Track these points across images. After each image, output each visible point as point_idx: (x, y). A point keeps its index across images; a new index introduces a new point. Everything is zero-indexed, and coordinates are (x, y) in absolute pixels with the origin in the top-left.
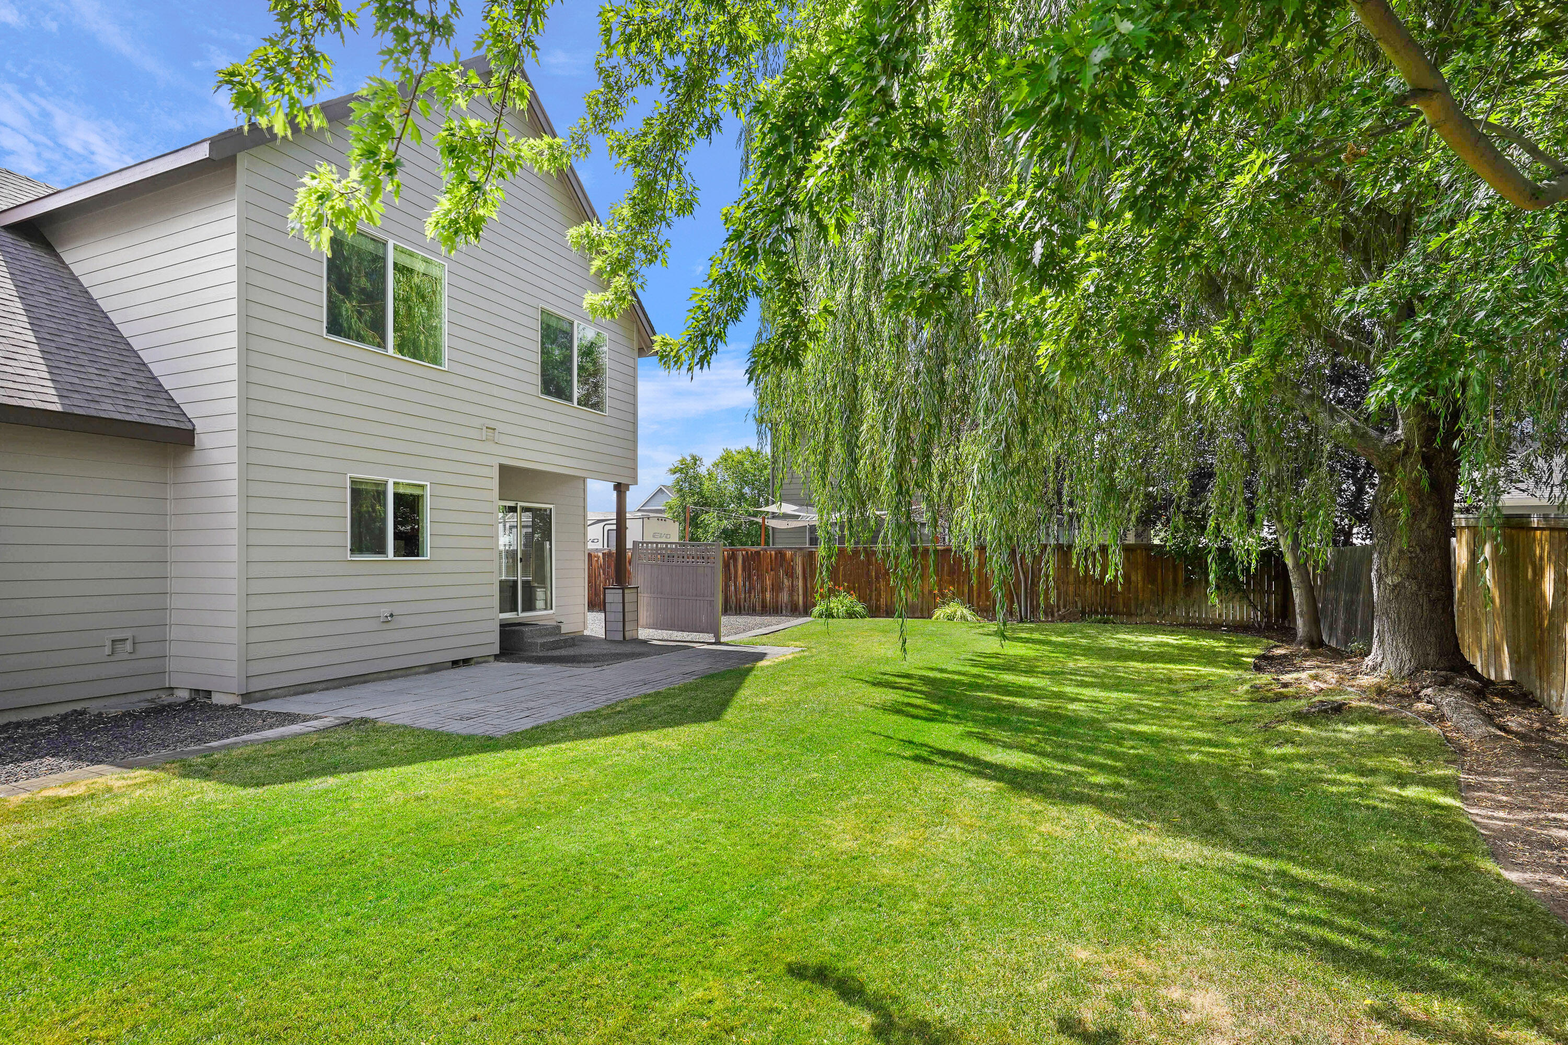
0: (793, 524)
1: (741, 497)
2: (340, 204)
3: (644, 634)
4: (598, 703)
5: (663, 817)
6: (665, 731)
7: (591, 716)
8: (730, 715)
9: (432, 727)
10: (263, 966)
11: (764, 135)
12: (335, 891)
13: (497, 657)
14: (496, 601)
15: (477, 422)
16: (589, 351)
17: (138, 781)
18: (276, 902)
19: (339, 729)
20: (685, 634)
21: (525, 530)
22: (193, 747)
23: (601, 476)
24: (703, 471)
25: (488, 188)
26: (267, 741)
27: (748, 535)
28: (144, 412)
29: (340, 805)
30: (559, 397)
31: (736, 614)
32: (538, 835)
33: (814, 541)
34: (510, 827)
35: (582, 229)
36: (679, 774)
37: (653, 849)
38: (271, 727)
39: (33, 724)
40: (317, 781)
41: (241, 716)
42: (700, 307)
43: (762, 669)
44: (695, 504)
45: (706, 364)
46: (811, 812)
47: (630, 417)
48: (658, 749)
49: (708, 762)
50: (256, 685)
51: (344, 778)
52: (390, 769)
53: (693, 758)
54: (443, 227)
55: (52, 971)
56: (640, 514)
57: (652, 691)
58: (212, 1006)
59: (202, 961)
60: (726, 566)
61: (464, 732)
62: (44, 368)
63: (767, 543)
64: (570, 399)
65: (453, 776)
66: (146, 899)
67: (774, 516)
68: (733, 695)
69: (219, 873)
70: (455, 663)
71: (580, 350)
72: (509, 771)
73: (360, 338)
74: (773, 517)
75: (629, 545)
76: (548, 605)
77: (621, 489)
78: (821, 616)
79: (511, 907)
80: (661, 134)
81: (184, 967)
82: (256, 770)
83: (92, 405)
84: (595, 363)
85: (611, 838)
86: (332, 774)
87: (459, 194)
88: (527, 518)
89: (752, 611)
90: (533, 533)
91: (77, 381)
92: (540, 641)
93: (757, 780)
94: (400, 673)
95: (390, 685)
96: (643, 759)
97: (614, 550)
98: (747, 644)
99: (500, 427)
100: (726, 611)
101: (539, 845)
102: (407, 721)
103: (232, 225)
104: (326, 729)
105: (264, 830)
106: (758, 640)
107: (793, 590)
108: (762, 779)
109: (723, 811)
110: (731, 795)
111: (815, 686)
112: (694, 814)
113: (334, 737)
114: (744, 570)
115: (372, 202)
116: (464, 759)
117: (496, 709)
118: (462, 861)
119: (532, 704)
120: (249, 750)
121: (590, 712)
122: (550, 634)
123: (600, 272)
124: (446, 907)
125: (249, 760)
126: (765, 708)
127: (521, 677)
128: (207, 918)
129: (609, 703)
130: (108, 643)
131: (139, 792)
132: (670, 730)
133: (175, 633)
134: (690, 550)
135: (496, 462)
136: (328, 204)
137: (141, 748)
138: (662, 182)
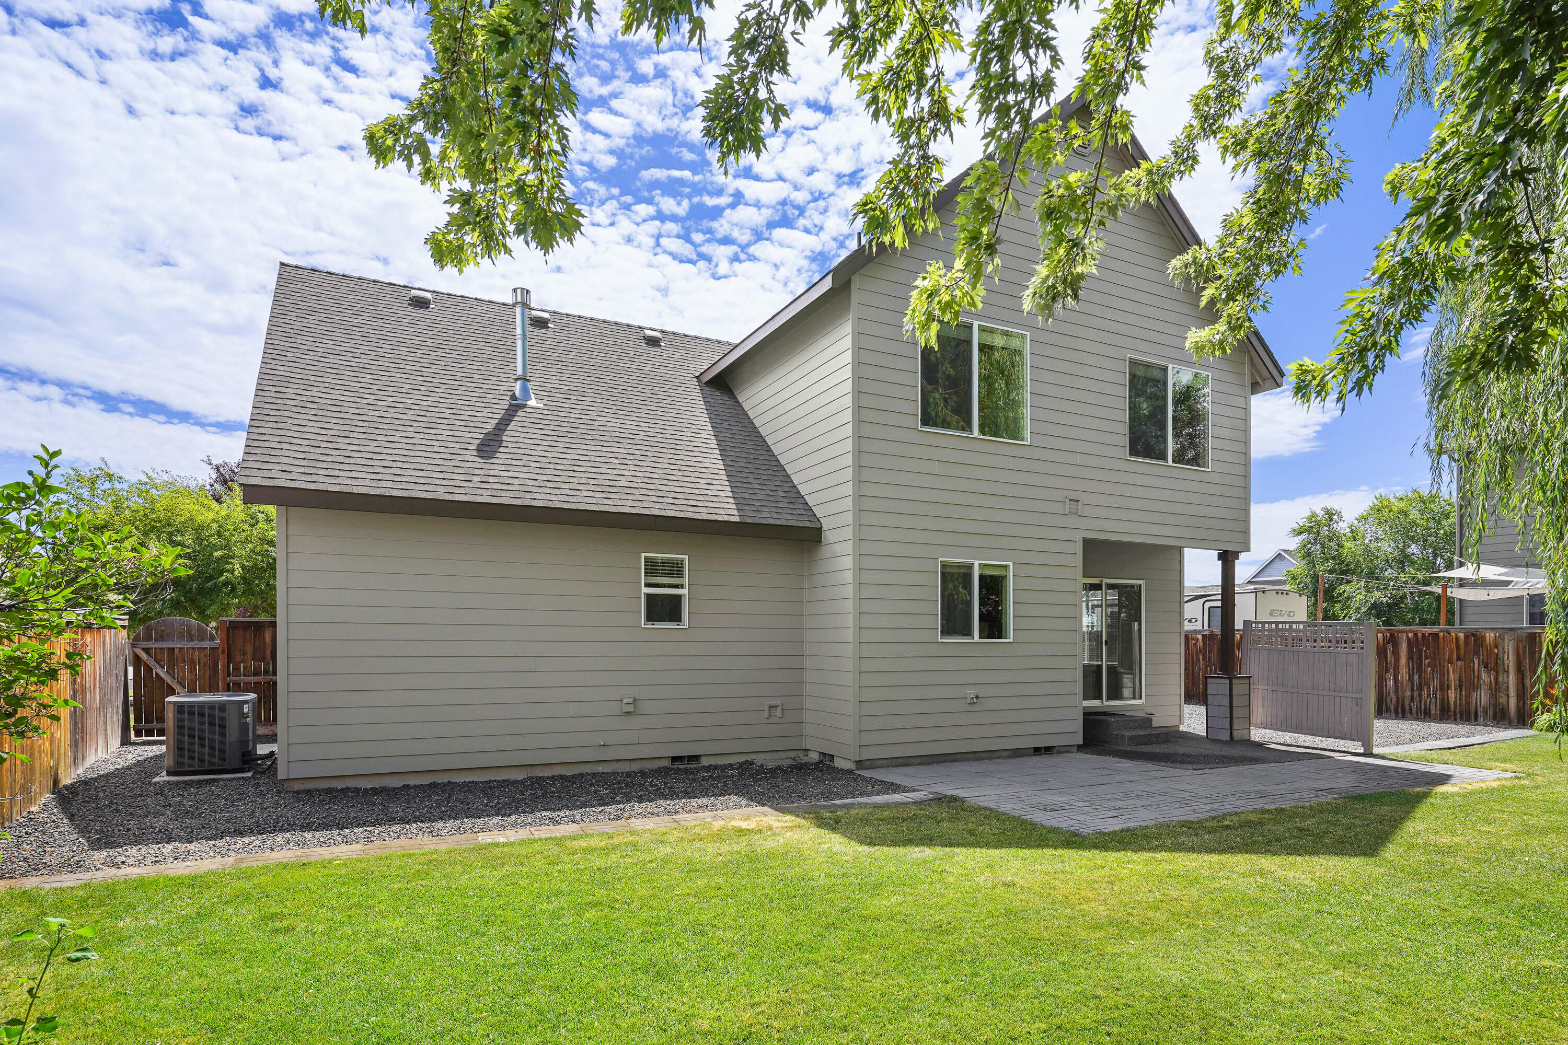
0: (1497, 594)
1: (1403, 560)
2: (946, 298)
3: (1257, 734)
4: (1199, 811)
5: (1292, 966)
6: (1292, 859)
7: (1191, 827)
8: (1390, 852)
9: (1016, 813)
10: (881, 1008)
11: (1475, 50)
12: (935, 957)
13: (1080, 748)
14: (1079, 688)
15: (1059, 495)
16: (1186, 397)
17: (788, 824)
18: (889, 954)
19: (933, 803)
20: (1317, 739)
21: (1109, 610)
22: (823, 803)
23: (1202, 543)
24: (1342, 527)
25: (1086, 241)
26: (876, 806)
27: (1416, 609)
28: (789, 517)
29: (936, 877)
30: (1148, 456)
31: (1397, 717)
32: (1132, 951)
33: (1538, 617)
34: (1099, 935)
35: (1188, 257)
36: (1314, 918)
37: (1280, 1003)
38: (878, 794)
39: (724, 768)
40: (917, 849)
41: (855, 780)
42: (1357, 315)
43: (1444, 796)
44: (1331, 572)
45: (1366, 388)
46: (1541, 1015)
47: (1239, 470)
48: (1285, 882)
49: (1358, 909)
50: (867, 755)
51: (938, 851)
52: (978, 850)
53: (1333, 901)
54: (1041, 296)
55: (744, 963)
56: (1252, 587)
57: (1273, 807)
58: (844, 1029)
59: (837, 988)
60: (1381, 653)
61: (1048, 824)
62: (729, 489)
63: (1450, 622)
64: (1162, 456)
65: (1037, 867)
66: (797, 924)
67: (1463, 583)
68: (1396, 827)
69: (845, 916)
70: (1037, 751)
71: (1174, 398)
72: (1097, 874)
73: (946, 425)
74: (1461, 586)
75: (1239, 625)
76: (1137, 695)
77: (1228, 559)
78: (1551, 728)
79: (1104, 1022)
80: (1298, 106)
81: (825, 989)
82: (869, 830)
83: (757, 514)
84: (1190, 409)
85: (1220, 976)
86: (929, 845)
87: (1056, 258)
88: (1113, 596)
89: (1425, 715)
90: (1120, 612)
91: (747, 496)
92: (1127, 734)
93: (1440, 948)
94: (985, 755)
95: (976, 767)
96: (1262, 888)
97: (1217, 630)
98: (1416, 760)
99: (1084, 498)
100: (1382, 710)
101: (1133, 963)
102: (992, 805)
103: (848, 342)
104: (921, 802)
105: (877, 886)
106: (1435, 755)
107: (1496, 689)
108: (1448, 949)
109: (1384, 980)
110: (1396, 961)
111: (1544, 832)
112: (1339, 973)
113: (930, 810)
114: (1410, 657)
115: (974, 288)
116: (1049, 852)
117: (1081, 804)
118: (1050, 959)
119: (1120, 804)
120: (863, 811)
121: (1191, 822)
122: (1140, 727)
123: (1212, 302)
124: (1036, 1001)
125: (865, 821)
126: (1452, 851)
127: (1105, 772)
128: (839, 953)
129: (1213, 814)
130: (766, 708)
131: (789, 834)
132: (1299, 859)
133: (809, 703)
134: (1325, 631)
135: (1079, 536)
136: (937, 299)
137: (788, 799)
138: (1297, 167)
